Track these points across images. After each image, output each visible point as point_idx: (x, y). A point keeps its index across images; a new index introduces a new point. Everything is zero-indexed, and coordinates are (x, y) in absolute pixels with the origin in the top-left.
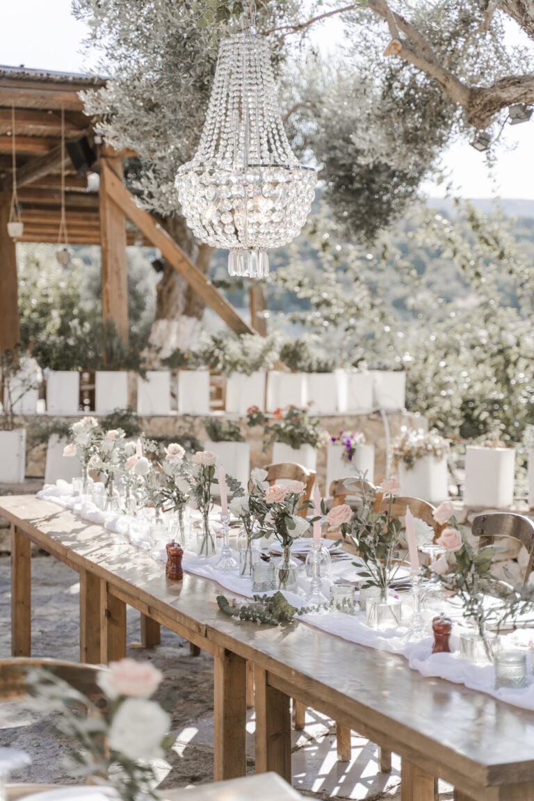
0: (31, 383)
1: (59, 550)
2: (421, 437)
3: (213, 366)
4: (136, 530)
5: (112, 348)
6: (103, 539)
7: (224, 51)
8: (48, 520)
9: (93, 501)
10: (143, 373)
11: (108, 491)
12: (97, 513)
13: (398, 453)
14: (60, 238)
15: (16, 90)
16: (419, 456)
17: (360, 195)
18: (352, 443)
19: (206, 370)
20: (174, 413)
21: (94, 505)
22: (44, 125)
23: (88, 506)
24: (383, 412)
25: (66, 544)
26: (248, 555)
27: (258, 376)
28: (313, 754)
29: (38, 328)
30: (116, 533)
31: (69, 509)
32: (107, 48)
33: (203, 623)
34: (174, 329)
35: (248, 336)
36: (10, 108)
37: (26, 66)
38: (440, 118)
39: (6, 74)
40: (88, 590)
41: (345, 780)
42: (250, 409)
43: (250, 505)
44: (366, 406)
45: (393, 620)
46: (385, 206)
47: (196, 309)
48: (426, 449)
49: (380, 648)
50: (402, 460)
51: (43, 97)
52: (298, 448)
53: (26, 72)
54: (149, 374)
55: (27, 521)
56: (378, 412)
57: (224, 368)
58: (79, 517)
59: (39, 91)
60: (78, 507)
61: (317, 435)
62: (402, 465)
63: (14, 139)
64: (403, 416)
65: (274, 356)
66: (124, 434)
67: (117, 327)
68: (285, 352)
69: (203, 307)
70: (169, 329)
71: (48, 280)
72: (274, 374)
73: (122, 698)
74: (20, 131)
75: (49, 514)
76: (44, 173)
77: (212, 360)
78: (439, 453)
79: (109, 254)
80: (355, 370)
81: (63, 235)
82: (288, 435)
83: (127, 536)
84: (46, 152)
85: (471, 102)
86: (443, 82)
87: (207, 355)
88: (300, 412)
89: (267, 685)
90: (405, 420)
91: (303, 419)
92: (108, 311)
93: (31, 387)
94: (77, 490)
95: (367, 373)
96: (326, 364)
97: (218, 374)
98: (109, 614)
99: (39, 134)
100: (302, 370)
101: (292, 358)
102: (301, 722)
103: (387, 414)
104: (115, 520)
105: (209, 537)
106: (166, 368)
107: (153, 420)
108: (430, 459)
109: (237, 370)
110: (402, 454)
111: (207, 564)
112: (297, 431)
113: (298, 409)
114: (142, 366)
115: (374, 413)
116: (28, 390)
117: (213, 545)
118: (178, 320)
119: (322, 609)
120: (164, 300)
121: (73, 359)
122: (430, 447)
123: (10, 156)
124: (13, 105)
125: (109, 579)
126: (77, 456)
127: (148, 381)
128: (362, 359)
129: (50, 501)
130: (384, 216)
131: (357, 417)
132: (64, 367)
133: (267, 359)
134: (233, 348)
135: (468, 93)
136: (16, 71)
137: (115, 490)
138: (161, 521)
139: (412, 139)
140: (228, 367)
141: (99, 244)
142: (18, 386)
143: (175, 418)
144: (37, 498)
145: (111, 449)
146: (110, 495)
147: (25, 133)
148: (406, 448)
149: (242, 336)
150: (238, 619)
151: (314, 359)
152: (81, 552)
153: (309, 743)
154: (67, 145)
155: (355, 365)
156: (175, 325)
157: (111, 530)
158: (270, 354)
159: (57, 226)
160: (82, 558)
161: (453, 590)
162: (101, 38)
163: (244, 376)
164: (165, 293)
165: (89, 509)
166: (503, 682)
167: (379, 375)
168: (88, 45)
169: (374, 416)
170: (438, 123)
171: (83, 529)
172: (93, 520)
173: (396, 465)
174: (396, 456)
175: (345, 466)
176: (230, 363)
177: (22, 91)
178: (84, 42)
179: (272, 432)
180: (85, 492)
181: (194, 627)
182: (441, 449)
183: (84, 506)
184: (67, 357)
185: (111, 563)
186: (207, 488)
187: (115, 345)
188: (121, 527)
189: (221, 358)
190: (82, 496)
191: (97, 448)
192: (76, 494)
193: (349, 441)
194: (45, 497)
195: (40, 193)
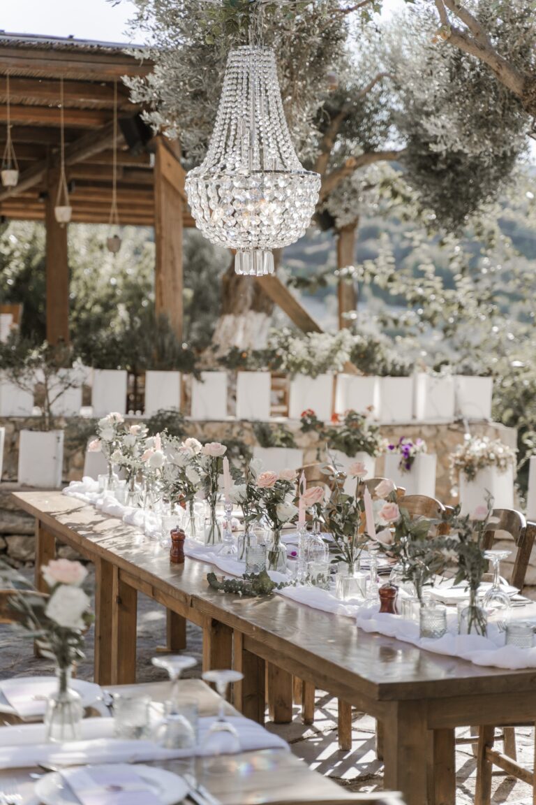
0: (70, 381)
1: (76, 540)
2: (483, 446)
3: (274, 367)
4: (152, 523)
5: (163, 346)
6: (119, 530)
7: (232, 62)
8: (68, 513)
9: (116, 496)
10: (197, 376)
11: (129, 485)
12: (117, 507)
13: (458, 462)
14: (111, 219)
15: (64, 63)
16: (481, 466)
17: (444, 177)
18: (412, 451)
19: (268, 371)
20: (231, 418)
21: (116, 500)
22: (97, 98)
23: (109, 501)
24: (465, 422)
25: (81, 533)
26: (246, 540)
27: (325, 379)
28: (316, 744)
29: (101, 323)
30: (133, 525)
31: (93, 504)
32: (154, 30)
33: (190, 593)
34: (241, 326)
35: (315, 334)
36: (58, 80)
37: (75, 37)
38: (514, 101)
39: (54, 46)
40: (103, 580)
41: (341, 765)
42: (304, 413)
43: (248, 492)
44: (447, 415)
45: (360, 594)
46: (472, 190)
47: (266, 303)
48: (489, 459)
49: (338, 613)
50: (462, 470)
51: (93, 71)
52: (353, 456)
53: (75, 43)
54: (204, 375)
55: (48, 513)
56: (460, 422)
57: (288, 368)
58: (100, 511)
59: (89, 64)
60: (100, 502)
61: (376, 443)
62: (463, 475)
63: (62, 112)
64: (490, 426)
65: (344, 356)
66: (147, 430)
67: (170, 322)
68: (356, 352)
69: (272, 302)
70: (235, 324)
71: (114, 266)
72: (343, 377)
73: (59, 584)
74: (70, 103)
75: (71, 508)
76: (99, 150)
77: (274, 360)
78: (502, 463)
79: (163, 242)
80: (435, 374)
81: (114, 215)
82: (343, 441)
83: (143, 528)
84: (101, 126)
85: (526, 91)
86: (496, 69)
87: (269, 354)
88: (359, 417)
89: (244, 649)
90: (491, 432)
91: (362, 424)
92: (162, 304)
93: (70, 385)
94: (102, 487)
95: (450, 379)
96: (402, 367)
97: (282, 376)
98: (120, 601)
99: (93, 107)
100: (375, 373)
101: (364, 360)
102: (310, 717)
103: (470, 424)
104: (133, 514)
105: (216, 526)
106: (222, 368)
107: (208, 426)
108: (493, 469)
109: (301, 372)
110: (463, 463)
111: (212, 551)
112: (352, 437)
113: (357, 414)
114: (197, 366)
115: (455, 422)
116: (66, 388)
117: (220, 534)
118: (245, 316)
119: (298, 584)
120: (231, 291)
121: (120, 357)
122: (492, 456)
123: (57, 129)
124: (62, 78)
125: (121, 565)
126: (102, 451)
127: (203, 382)
128: (446, 363)
129: (75, 497)
130: (472, 200)
131: (437, 427)
132: (110, 365)
133: (336, 360)
134: (298, 348)
135: (523, 80)
136: (65, 42)
137: (137, 486)
138: (176, 514)
139: (484, 123)
140: (292, 369)
141: (153, 225)
142: (56, 384)
143: (232, 424)
144: (63, 494)
145: (133, 444)
146: (132, 489)
147: (77, 105)
148: (467, 458)
149: (309, 334)
150: (223, 591)
151: (390, 360)
152: (94, 540)
153: (315, 735)
154: (120, 121)
155: (437, 369)
156: (242, 320)
157: (129, 523)
158: (339, 354)
159: (109, 205)
160: (94, 544)
161: (393, 557)
162: (147, 18)
163: (309, 379)
164: (232, 285)
165: (110, 503)
166: (425, 633)
167: (464, 381)
168: (134, 26)
169: (455, 426)
170: (512, 106)
171: (102, 521)
172: (112, 514)
173: (457, 476)
174: (456, 466)
175: (402, 475)
176: (294, 364)
177: (71, 65)
178: (130, 22)
179: (328, 438)
180: (110, 489)
181: (182, 599)
182: (505, 459)
183: (105, 501)
184: (114, 354)
185: (120, 549)
186: (214, 478)
187: (167, 342)
188: (138, 520)
189: (284, 358)
190: (106, 492)
191: (120, 443)
192: (101, 491)
193: (407, 449)
194: (70, 493)
195: (98, 169)
